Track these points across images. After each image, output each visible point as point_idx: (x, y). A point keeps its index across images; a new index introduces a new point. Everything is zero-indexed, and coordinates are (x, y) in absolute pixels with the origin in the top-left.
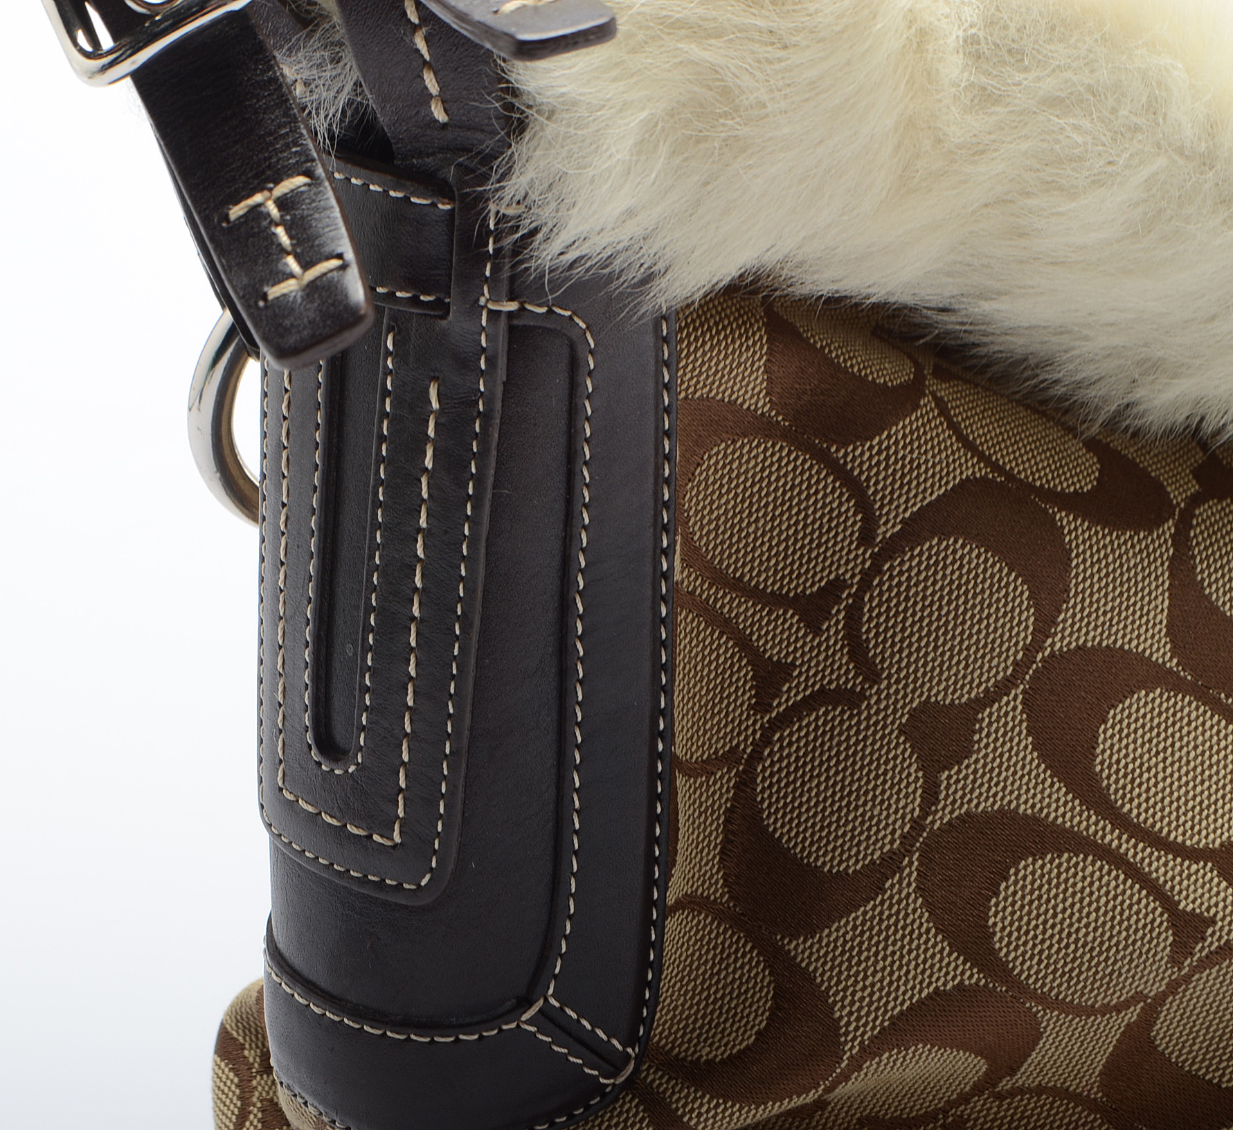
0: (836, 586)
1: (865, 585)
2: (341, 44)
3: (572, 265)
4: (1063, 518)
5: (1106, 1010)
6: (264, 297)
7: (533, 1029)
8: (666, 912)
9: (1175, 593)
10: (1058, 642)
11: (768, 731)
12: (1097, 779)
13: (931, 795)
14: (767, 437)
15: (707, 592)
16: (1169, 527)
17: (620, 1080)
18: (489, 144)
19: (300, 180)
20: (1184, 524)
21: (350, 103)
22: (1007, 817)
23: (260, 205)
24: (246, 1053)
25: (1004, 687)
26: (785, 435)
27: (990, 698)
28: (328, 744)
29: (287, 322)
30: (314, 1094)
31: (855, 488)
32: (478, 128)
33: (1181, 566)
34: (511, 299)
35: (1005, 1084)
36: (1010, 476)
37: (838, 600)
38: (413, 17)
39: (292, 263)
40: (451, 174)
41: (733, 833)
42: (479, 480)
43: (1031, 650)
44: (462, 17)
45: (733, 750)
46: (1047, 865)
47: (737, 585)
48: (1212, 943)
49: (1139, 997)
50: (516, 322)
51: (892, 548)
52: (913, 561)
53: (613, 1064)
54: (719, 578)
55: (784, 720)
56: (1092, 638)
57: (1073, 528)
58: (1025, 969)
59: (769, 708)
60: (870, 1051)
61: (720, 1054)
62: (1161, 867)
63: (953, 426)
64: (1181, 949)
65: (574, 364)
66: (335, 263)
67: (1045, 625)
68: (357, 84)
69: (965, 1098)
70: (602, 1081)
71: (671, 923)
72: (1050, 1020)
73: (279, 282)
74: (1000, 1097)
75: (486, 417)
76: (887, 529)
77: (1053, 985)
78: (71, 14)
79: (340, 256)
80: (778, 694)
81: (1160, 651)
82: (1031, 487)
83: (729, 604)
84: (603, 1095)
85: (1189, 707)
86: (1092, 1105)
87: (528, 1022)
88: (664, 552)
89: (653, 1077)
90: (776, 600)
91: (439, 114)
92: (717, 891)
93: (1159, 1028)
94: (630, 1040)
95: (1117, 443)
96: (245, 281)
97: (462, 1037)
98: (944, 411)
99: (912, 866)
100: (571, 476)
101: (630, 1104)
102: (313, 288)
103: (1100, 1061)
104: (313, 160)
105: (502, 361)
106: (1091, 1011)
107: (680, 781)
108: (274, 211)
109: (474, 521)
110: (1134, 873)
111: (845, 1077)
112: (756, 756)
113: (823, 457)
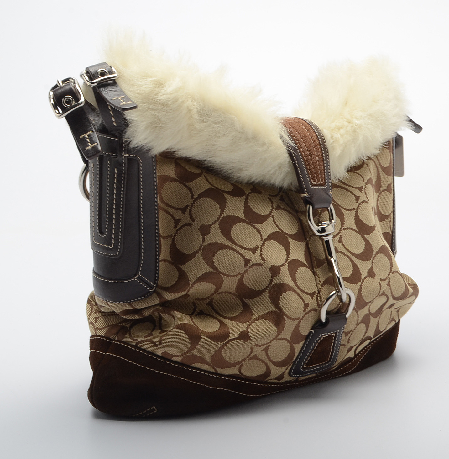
0: (187, 206)
1: (192, 206)
2: (99, 114)
3: (136, 147)
4: (225, 194)
5: (234, 276)
6: (85, 149)
7: (137, 280)
8: (159, 261)
9: (245, 207)
10: (224, 215)
11: (177, 231)
12: (231, 237)
13: (203, 240)
14: (175, 182)
15: (166, 208)
16: (244, 197)
17: (153, 290)
18: (123, 129)
19: (91, 132)
20: (247, 196)
21: (101, 124)
22: (216, 243)
23: (85, 136)
24: (92, 302)
25: (215, 222)
26: (178, 181)
27: (213, 224)
28: (101, 232)
29: (89, 153)
30: (101, 295)
31: (190, 190)
32: (121, 127)
33: (246, 203)
34: (127, 154)
35: (219, 291)
36: (216, 188)
37: (188, 208)
38: (110, 109)
39: (90, 144)
40: (117, 134)
41: (172, 249)
42: (124, 184)
43: (220, 216)
44: (114, 106)
45: (171, 235)
46: (223, 251)
47: (171, 207)
48: (251, 264)
49: (240, 273)
50: (129, 158)
51: (196, 199)
52: (200, 201)
53: (152, 287)
54: (168, 205)
55: (179, 229)
56: (230, 214)
57: (227, 196)
58: (220, 269)
59: (177, 227)
60: (195, 283)
61: (170, 285)
62: (242, 251)
63: (207, 180)
64: (246, 265)
65: (139, 165)
66: (96, 144)
67: (222, 212)
68: (102, 120)
69: (213, 294)
70: (150, 290)
71: (160, 263)
72: (225, 278)
73: (87, 147)
74: (219, 294)
75: (124, 174)
76: (196, 196)
77: (225, 271)
78: (55, 108)
79: (97, 143)
80: (178, 225)
81: (242, 217)
82: (220, 190)
83: (169, 210)
84: (150, 293)
85: (247, 225)
86: (234, 295)
87: (136, 279)
88: (156, 198)
89: (159, 290)
90: (177, 209)
91: (115, 125)
92: (169, 259)
93: (244, 280)
94: (155, 283)
95: (237, 184)
96: (83, 147)
97: (125, 281)
98: (205, 177)
99: (201, 252)
100: (139, 184)
101: (155, 295)
102: (93, 148)
103: (235, 286)
104: (93, 129)
105: (126, 164)
106: (231, 276)
107: (162, 239)
108: (87, 137)
109: (123, 191)
110: (238, 252)
111: (191, 288)
112: (175, 236)
113: (185, 185)
